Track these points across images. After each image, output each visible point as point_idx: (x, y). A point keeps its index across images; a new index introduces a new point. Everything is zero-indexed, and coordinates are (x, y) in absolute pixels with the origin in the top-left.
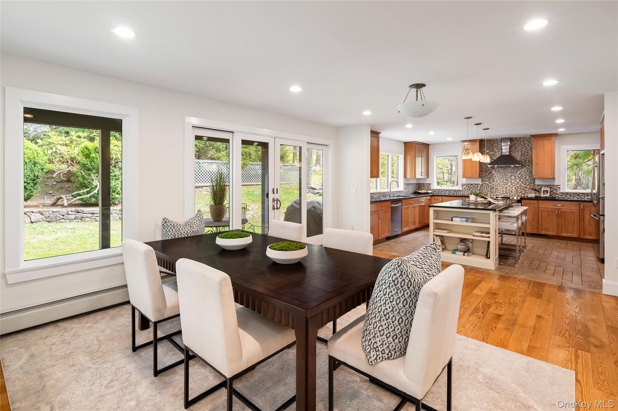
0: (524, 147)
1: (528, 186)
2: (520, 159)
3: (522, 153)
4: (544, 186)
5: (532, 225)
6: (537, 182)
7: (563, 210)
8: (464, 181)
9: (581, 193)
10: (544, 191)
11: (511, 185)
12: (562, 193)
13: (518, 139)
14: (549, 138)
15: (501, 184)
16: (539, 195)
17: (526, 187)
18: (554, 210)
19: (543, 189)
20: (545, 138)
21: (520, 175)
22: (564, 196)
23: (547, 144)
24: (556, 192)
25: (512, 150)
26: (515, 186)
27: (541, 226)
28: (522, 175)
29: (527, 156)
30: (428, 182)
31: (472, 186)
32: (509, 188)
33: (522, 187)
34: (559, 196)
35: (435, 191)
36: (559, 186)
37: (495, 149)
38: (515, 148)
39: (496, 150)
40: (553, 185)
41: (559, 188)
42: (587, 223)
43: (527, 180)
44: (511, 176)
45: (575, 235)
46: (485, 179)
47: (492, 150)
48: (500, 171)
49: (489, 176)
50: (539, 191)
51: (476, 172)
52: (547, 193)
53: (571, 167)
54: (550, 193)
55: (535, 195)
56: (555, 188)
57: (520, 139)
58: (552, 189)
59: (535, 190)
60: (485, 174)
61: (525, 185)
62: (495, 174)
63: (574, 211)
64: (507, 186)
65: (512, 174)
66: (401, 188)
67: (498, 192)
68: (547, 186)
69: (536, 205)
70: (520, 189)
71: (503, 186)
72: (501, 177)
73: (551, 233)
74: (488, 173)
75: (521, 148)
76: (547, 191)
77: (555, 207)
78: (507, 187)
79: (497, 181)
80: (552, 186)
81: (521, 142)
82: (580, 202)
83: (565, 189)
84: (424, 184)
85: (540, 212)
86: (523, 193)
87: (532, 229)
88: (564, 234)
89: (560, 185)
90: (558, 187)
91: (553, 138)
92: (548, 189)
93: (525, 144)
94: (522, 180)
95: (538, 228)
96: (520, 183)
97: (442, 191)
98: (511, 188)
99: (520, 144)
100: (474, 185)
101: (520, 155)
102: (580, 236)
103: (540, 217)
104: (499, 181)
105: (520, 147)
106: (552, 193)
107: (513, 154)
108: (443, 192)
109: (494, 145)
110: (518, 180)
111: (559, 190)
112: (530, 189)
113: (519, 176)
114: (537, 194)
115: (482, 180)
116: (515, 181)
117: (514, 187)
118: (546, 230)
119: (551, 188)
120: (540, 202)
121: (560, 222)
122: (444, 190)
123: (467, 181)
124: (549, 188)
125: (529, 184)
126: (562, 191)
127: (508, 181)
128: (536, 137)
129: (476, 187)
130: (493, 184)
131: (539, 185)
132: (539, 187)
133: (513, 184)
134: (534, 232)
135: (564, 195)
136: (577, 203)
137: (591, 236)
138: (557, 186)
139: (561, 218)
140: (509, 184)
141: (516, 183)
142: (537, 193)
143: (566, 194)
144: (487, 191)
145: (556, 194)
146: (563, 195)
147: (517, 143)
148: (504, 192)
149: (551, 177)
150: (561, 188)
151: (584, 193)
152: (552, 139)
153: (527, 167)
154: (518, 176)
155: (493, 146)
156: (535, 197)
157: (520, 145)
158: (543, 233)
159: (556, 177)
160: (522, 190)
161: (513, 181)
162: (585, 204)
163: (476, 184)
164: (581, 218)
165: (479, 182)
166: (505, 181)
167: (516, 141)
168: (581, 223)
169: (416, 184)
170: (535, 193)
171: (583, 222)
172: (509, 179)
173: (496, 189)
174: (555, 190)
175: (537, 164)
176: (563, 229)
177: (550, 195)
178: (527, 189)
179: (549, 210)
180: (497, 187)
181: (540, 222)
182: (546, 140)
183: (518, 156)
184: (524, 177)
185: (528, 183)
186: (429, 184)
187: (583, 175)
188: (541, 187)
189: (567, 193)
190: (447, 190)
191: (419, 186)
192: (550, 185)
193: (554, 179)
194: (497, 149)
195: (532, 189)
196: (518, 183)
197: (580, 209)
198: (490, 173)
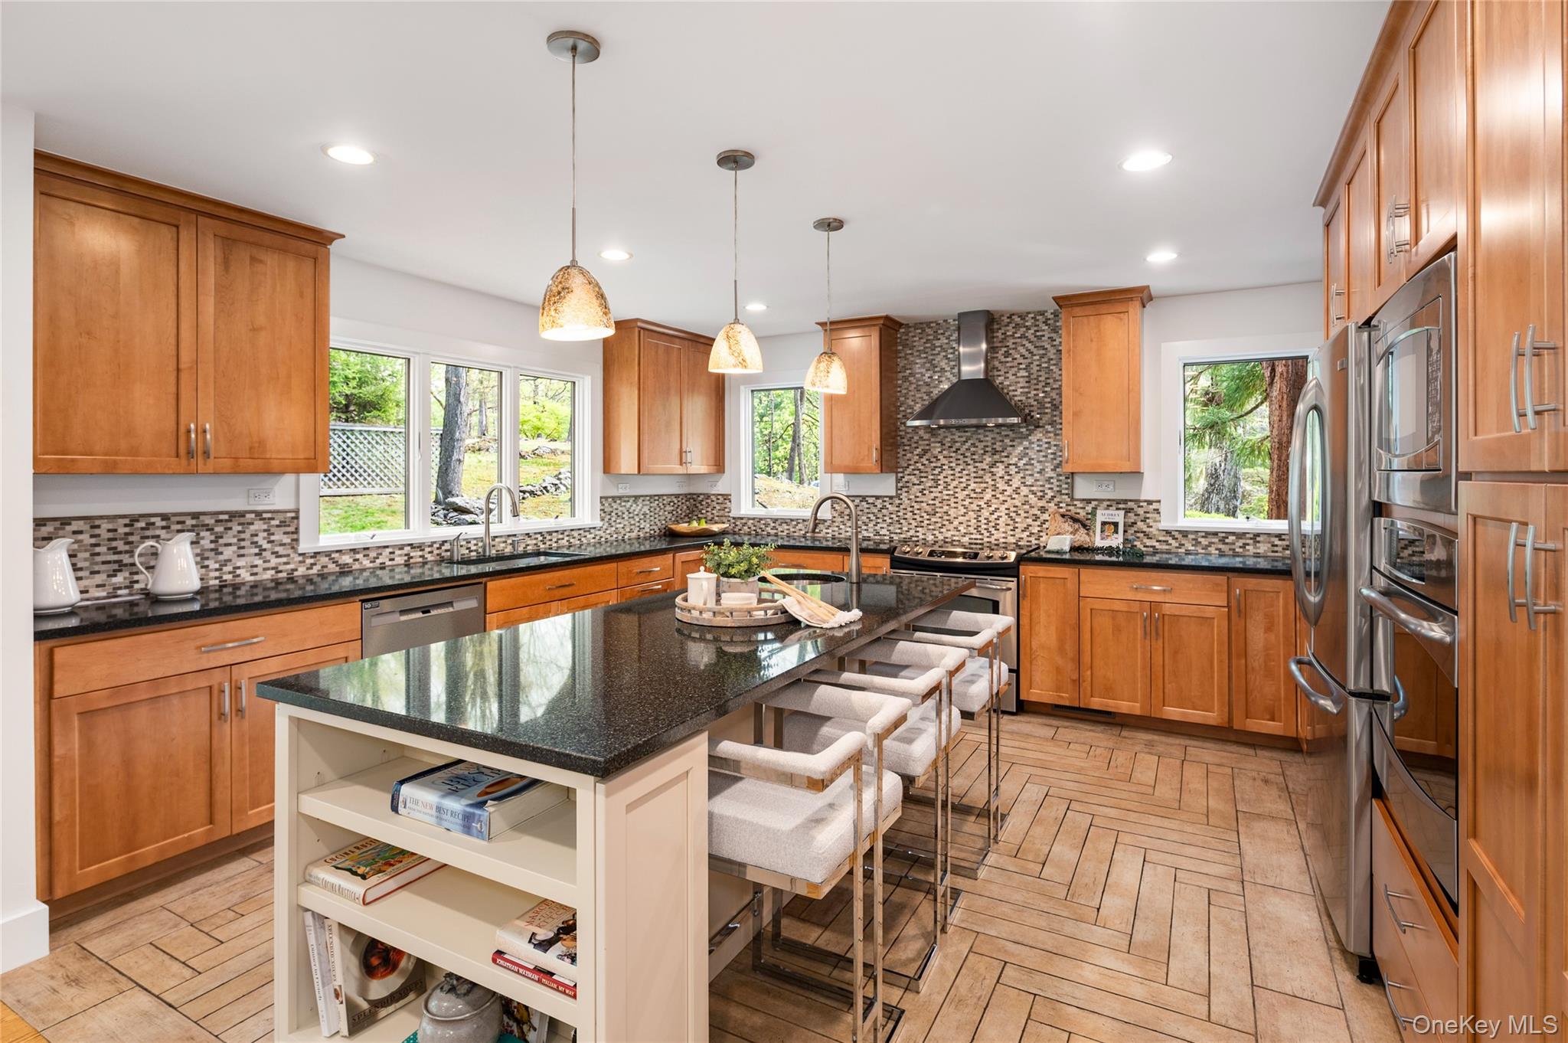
0: (1035, 351)
1: (1052, 505)
2: (1024, 398)
3: (1030, 374)
4: (1106, 503)
5: (1058, 670)
6: (1084, 489)
7: (1167, 609)
8: (839, 484)
9: (1233, 534)
10: (1104, 524)
11: (994, 501)
12: (1168, 532)
13: (1018, 320)
14: (1120, 308)
15: (961, 495)
16: (1087, 539)
17: (1043, 510)
18: (1136, 607)
19: (1102, 516)
20: (1104, 308)
21: (1024, 461)
22: (1174, 543)
23: (1112, 327)
24: (1145, 529)
25: (996, 363)
26: (1006, 505)
27: (1089, 673)
28: (1030, 459)
29: (1047, 384)
30: (721, 487)
31: (864, 503)
32: (985, 513)
33: (1032, 507)
34: (1157, 545)
35: (745, 524)
36: (1155, 506)
37: (938, 358)
38: (1007, 354)
39: (943, 364)
40: (1137, 501)
41: (1157, 511)
42: (1256, 665)
43: (1049, 480)
44: (993, 465)
45: (1212, 717)
46: (906, 478)
47: (931, 362)
48: (958, 445)
49: (919, 465)
50: (1085, 525)
51: (869, 449)
52: (1116, 532)
53: (1194, 437)
54: (1125, 531)
55: (1073, 541)
56: (1141, 511)
57: (1022, 316)
58: (1132, 518)
59: (1075, 520)
60: (909, 455)
61: (1041, 498)
62: (940, 457)
63: (1209, 612)
64: (982, 503)
65: (996, 457)
66: (587, 515)
67: (951, 527)
68: (1117, 503)
69: (1071, 585)
70: (1023, 515)
71: (966, 503)
72: (958, 469)
73: (1124, 706)
74: (918, 451)
75: (1027, 354)
76: (1116, 525)
77: (1140, 596)
78: (981, 508)
79: (947, 486)
80: (1131, 505)
81: (1028, 328)
82: (1230, 575)
83: (1176, 519)
84: (708, 496)
85: (1086, 614)
86: (1035, 530)
87: (1058, 689)
88: (1173, 712)
89: (1159, 501)
90: (1152, 507)
91: (1134, 308)
92: (1119, 517)
93: (1039, 338)
94: (1030, 481)
95: (1078, 683)
96: (1024, 491)
97: (767, 525)
98: (992, 514)
99: (1023, 336)
100: (871, 500)
101: (1022, 382)
102: (1230, 719)
103: (1086, 636)
104: (955, 483)
105: (1023, 350)
106: (1131, 531)
107: (1001, 379)
108: (769, 529)
109: (937, 343)
110: (1016, 483)
111: (1155, 521)
112: (1057, 515)
113: (1021, 464)
114: (1082, 537)
115: (898, 481)
116: (1008, 482)
117: (1003, 508)
118: (1109, 692)
119: (1128, 511)
120: (1087, 573)
121: (1158, 659)
122: (775, 520)
123: (848, 484)
124: (1123, 512)
125: (1053, 497)
126: (1165, 524)
127: (985, 485)
128: (1073, 306)
129: (879, 506)
130: (933, 495)
131: (1089, 501)
132: (1089, 509)
133: (1002, 498)
134: (1065, 699)
135: (1174, 538)
136: (1221, 579)
137: (1274, 721)
138: (1150, 502)
139: (1160, 642)
140: (988, 496)
141: (1009, 490)
142: (1082, 531)
143: (1179, 536)
144: (914, 523)
145: (1148, 536)
146: (1171, 541)
147: (1012, 336)
148: (971, 529)
149: (1126, 467)
150: (1161, 511)
151: (1245, 534)
152: (1131, 310)
153: (1049, 428)
154: (1015, 464)
155: (934, 348)
156: (1073, 549)
157: (1025, 342)
158: (1096, 703)
159: (1146, 467)
160: (1029, 521)
161: (1001, 485)
162: (1252, 582)
163: (877, 498)
164: (1236, 646)
165: (886, 485)
166: (973, 486)
167: (1010, 328)
168: (1234, 661)
169: (677, 496)
170: (1074, 533)
171: (1243, 661)
172: (988, 478)
173: (946, 518)
174: (1144, 521)
175: (1076, 414)
176: (1168, 687)
177: (1126, 540)
178: (1046, 516)
179: (1118, 606)
180: (946, 508)
181: (1086, 658)
182: (1109, 316)
183: (1014, 384)
184: (1039, 467)
185: (1050, 494)
186: (727, 497)
187: (1223, 465)
188: (1095, 509)
189: (1185, 534)
190: (785, 521)
191: (693, 503)
192: (1125, 501)
193: (1137, 474)
194: (946, 357)
195: (1063, 516)
196: (1017, 491)
197: (1233, 603)
198: (925, 452)
